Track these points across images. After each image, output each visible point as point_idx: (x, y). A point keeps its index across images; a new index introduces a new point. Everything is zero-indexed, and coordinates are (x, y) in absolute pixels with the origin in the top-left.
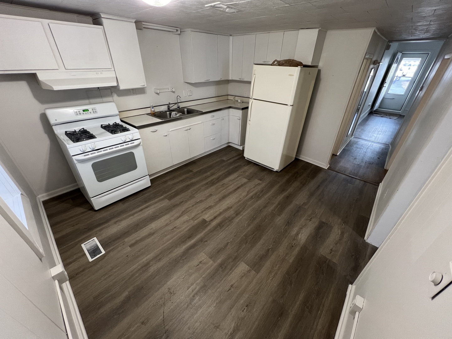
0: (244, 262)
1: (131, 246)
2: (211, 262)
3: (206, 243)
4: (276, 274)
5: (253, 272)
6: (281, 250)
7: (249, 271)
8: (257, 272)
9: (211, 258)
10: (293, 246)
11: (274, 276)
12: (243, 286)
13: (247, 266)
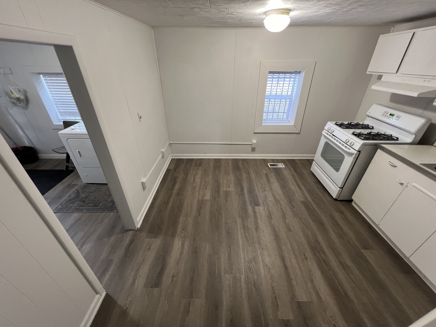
0: (209, 200)
1: (267, 174)
2: (225, 190)
3: (238, 195)
4: (188, 206)
5: (200, 199)
6: (191, 221)
7: (203, 198)
8: (198, 200)
9: (227, 191)
10: (183, 230)
11: (188, 204)
12: (201, 191)
13: (205, 199)
